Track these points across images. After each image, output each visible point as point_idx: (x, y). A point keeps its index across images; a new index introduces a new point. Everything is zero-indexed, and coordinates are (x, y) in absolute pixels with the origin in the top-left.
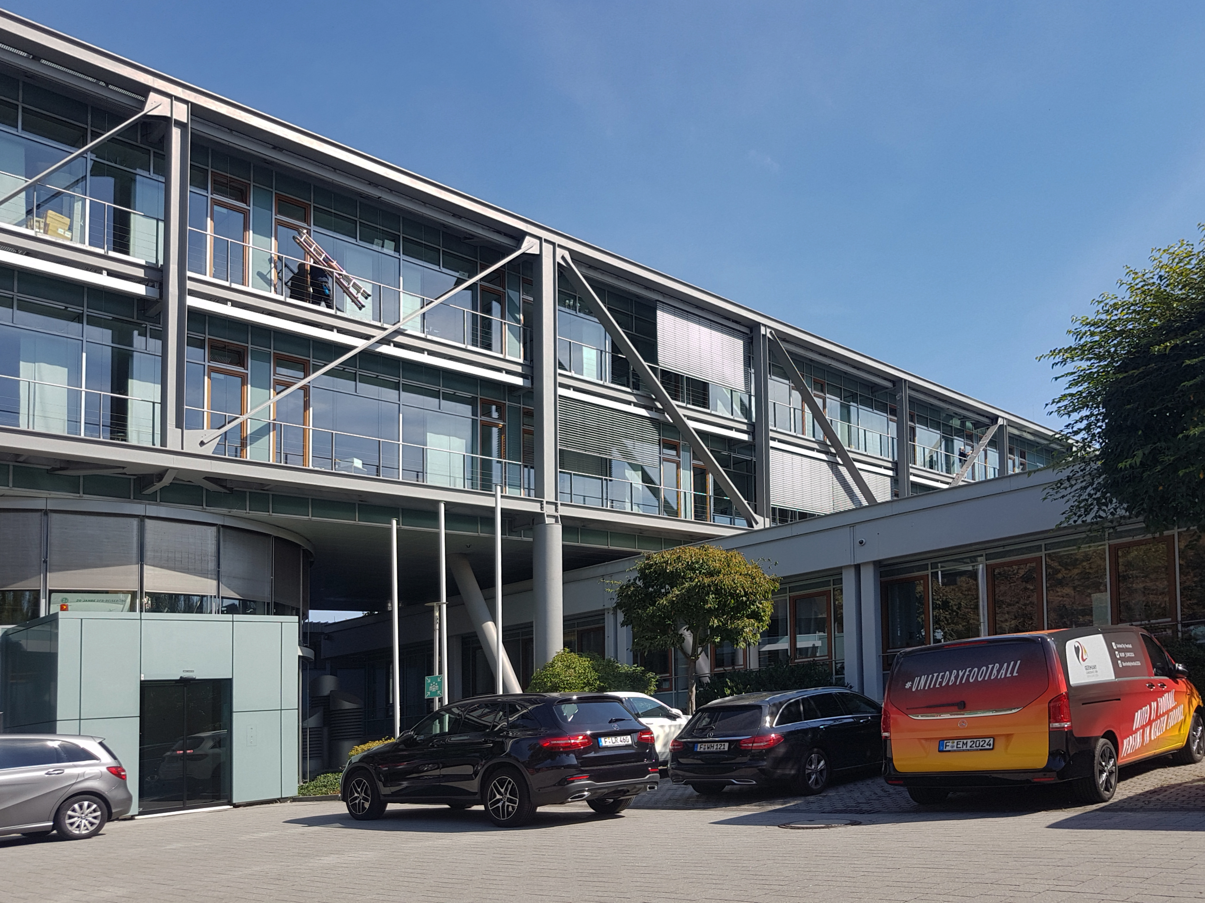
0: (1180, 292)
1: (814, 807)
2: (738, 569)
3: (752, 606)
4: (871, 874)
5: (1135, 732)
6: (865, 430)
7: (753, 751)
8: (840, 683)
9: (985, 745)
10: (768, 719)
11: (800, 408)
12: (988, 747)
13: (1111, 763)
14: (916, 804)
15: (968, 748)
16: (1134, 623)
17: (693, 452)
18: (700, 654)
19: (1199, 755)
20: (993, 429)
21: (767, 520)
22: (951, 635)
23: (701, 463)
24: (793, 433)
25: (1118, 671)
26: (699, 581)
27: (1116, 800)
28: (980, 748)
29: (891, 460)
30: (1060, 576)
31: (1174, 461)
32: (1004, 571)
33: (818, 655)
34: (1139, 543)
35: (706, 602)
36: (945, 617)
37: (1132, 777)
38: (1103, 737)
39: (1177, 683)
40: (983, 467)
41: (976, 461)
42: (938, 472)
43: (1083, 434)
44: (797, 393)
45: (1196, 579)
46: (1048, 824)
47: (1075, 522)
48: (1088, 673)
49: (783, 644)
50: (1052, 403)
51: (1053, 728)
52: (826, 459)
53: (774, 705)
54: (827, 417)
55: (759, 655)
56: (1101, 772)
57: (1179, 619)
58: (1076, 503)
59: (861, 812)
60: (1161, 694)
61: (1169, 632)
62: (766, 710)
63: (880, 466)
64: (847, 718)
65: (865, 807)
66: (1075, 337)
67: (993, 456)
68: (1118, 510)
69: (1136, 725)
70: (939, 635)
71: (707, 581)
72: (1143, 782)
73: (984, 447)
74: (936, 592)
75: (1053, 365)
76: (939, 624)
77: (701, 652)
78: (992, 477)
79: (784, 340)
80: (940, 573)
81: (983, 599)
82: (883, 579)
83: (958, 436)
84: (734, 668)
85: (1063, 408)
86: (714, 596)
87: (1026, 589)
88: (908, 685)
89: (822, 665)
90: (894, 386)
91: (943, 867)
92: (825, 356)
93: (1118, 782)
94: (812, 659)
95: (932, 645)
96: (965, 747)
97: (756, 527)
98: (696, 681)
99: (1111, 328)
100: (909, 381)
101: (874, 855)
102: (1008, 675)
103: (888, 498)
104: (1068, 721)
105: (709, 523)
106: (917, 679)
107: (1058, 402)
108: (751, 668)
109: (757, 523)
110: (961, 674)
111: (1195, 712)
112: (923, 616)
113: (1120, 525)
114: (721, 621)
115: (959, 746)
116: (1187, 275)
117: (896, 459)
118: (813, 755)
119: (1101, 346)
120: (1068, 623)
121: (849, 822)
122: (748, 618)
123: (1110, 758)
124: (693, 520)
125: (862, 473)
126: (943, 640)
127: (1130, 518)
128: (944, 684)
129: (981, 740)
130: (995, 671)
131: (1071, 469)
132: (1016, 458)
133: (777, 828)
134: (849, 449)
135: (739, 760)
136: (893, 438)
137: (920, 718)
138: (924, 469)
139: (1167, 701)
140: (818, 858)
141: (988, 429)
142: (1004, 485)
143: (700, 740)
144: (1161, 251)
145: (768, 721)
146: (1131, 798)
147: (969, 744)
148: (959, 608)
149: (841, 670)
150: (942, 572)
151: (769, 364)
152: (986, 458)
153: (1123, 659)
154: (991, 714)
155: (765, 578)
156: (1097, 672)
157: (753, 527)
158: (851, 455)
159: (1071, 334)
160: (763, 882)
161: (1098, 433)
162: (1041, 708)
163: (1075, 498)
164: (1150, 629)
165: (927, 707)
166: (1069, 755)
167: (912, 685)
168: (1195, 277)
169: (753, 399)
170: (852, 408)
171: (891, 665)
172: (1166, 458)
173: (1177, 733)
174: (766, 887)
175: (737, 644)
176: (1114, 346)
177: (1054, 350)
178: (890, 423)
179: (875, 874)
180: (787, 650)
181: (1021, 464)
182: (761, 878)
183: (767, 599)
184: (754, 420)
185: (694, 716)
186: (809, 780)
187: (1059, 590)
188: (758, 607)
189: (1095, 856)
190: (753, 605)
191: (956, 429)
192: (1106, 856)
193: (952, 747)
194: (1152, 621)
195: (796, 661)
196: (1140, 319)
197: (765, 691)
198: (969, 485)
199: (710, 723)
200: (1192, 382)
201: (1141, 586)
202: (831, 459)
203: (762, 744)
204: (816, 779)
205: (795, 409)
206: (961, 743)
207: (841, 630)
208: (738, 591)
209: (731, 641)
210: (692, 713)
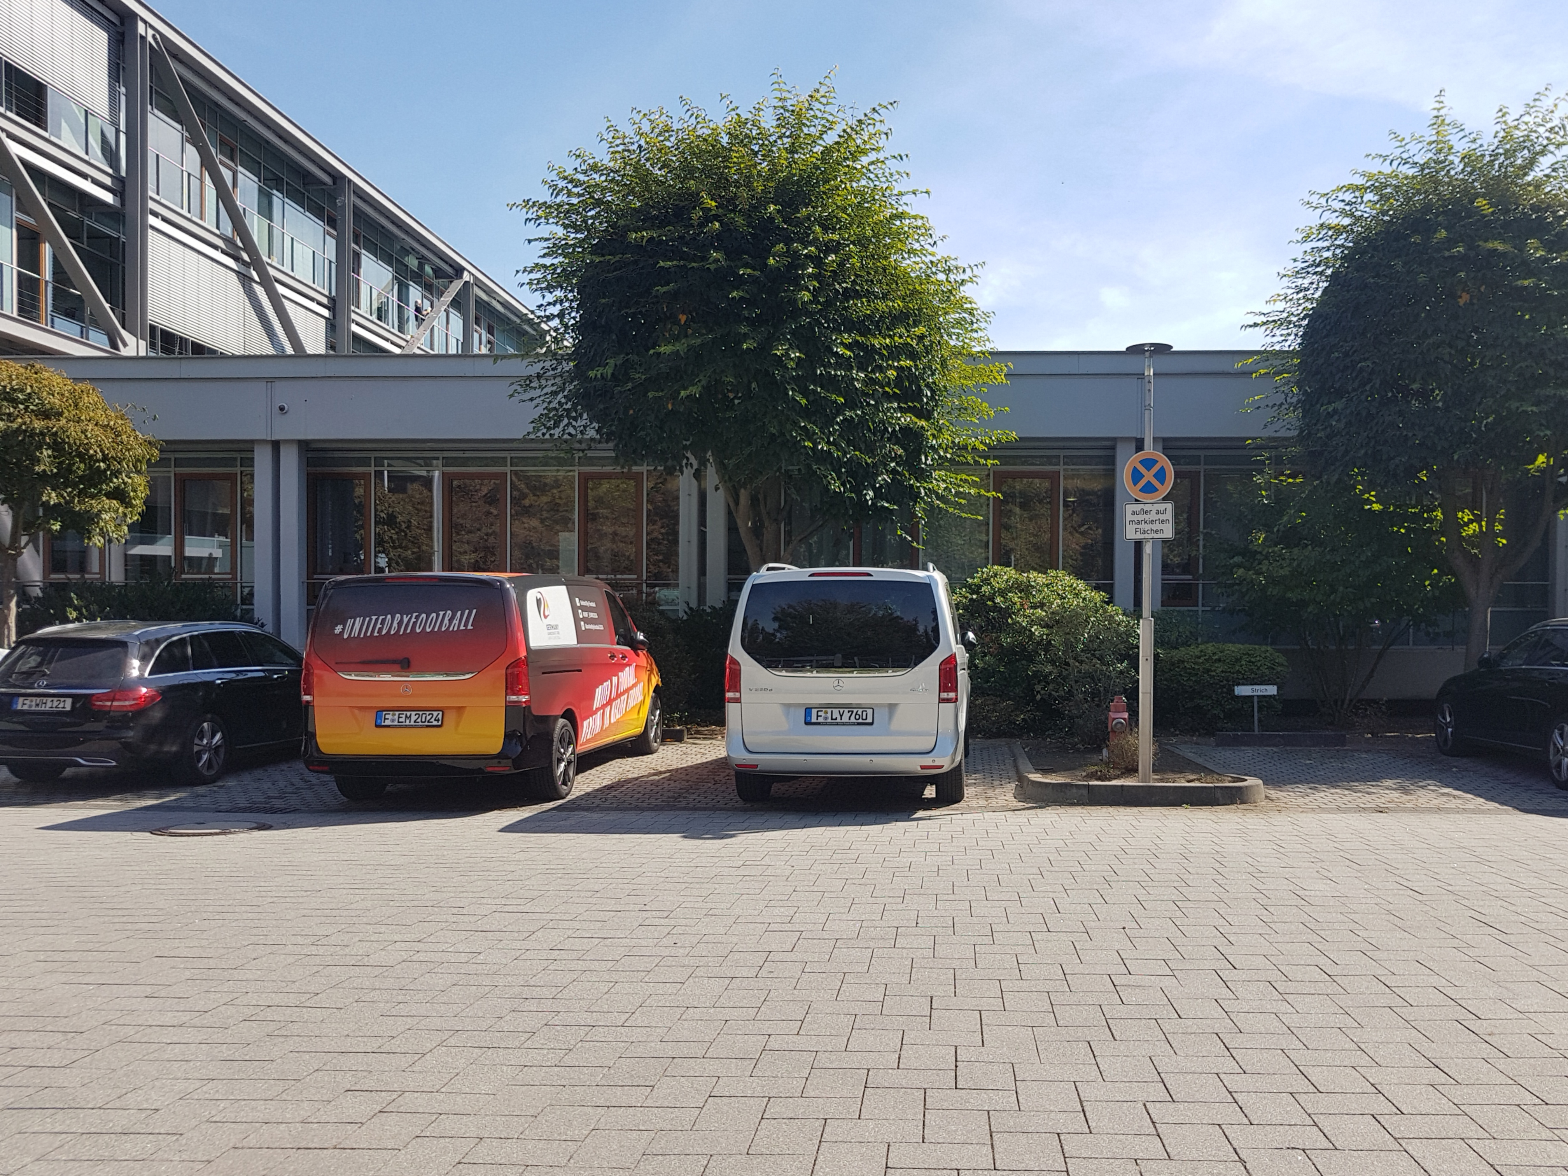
0: (659, 173)
1: (205, 802)
2: (92, 414)
3: (115, 480)
4: (282, 900)
5: (595, 713)
6: (292, 239)
7: (112, 714)
8: (247, 617)
9: (432, 720)
10: (136, 663)
11: (198, 176)
12: (435, 723)
13: (570, 750)
14: (346, 799)
15: (412, 723)
16: (601, 576)
17: (18, 198)
18: (24, 548)
19: (655, 744)
20: (457, 286)
21: (142, 343)
22: (397, 563)
23: (31, 221)
24: (184, 212)
25: (581, 635)
26: (25, 423)
27: (573, 797)
28: (426, 723)
29: (327, 293)
30: (527, 502)
31: (645, 380)
32: (465, 484)
33: (216, 570)
34: (608, 476)
35: (38, 461)
36: (391, 537)
37: (591, 768)
38: (562, 717)
39: (638, 655)
40: (444, 335)
41: (435, 323)
42: (387, 327)
43: (555, 323)
44: (194, 149)
45: (663, 531)
46: (501, 827)
47: (544, 434)
48: (549, 634)
49: (163, 548)
50: (524, 272)
51: (510, 702)
52: (236, 268)
53: (147, 643)
54: (238, 203)
55: (126, 561)
56: (560, 760)
57: (645, 578)
58: (546, 411)
59: (273, 811)
60: (621, 667)
61: (635, 591)
62: (134, 649)
63: (312, 299)
64: (255, 671)
65: (278, 804)
66: (551, 191)
67: (456, 321)
68: (588, 429)
69: (597, 704)
70: (383, 561)
71: (38, 425)
72: (602, 775)
73: (445, 307)
74: (380, 499)
75: (526, 220)
76: (383, 546)
77: (27, 544)
78: (455, 352)
79: (174, 56)
80: (386, 472)
81: (438, 518)
82: (312, 470)
83: (414, 282)
84: (83, 576)
85: (535, 282)
86: (50, 452)
87: (489, 513)
88: (338, 629)
89: (222, 587)
90: (334, 183)
91: (376, 886)
92: (237, 104)
93: (577, 774)
94: (207, 576)
95: (373, 575)
96: (408, 723)
97: (124, 352)
98: (17, 593)
99: (589, 193)
100: (354, 183)
101: (287, 872)
102: (462, 628)
103: (321, 350)
104: (525, 694)
105: (44, 326)
106: (350, 622)
107: (531, 272)
108: (113, 579)
109: (125, 345)
110: (406, 619)
111: (654, 691)
112: (362, 531)
113: (590, 449)
114: (62, 496)
115: (401, 720)
116: (666, 154)
117: (334, 294)
118: (205, 724)
119: (578, 213)
120: (534, 566)
121: (255, 825)
122: (108, 498)
123: (569, 743)
124: (15, 315)
125: (287, 303)
126: (387, 569)
127: (600, 442)
128: (384, 632)
129: (428, 713)
130: (446, 621)
131: (541, 364)
132: (484, 333)
133: (148, 834)
134: (269, 261)
135: (88, 727)
136: (330, 262)
137: (353, 677)
138: (371, 318)
139: (627, 676)
140: (209, 880)
141: (451, 282)
142: (466, 367)
143: (23, 691)
144: (642, 114)
145: (135, 668)
146: (588, 794)
147: (414, 718)
148: (408, 527)
149: (248, 599)
150: (388, 472)
151: (151, 87)
152: (448, 323)
153: (585, 620)
154: (441, 678)
155: (136, 437)
156: (558, 633)
157: (117, 349)
158: (272, 272)
159: (547, 186)
160: (124, 919)
161: (572, 325)
162: (497, 674)
163: (546, 405)
164: (614, 585)
165: (364, 663)
166: (526, 738)
167: (343, 629)
168: (674, 159)
169: (123, 138)
170: (275, 198)
171: (316, 597)
172: (637, 376)
173: (636, 716)
174: (130, 926)
175: (90, 539)
176: (592, 217)
177: (528, 201)
178: (327, 237)
179: (288, 900)
180: (170, 557)
181: (489, 342)
182: (120, 913)
183: (138, 472)
184: (123, 174)
185: (13, 649)
186: (199, 761)
187: (525, 520)
188: (125, 483)
189: (547, 867)
190: (117, 478)
191: (412, 271)
192: (560, 867)
193: (393, 721)
194: (619, 576)
195: (183, 576)
196: (619, 192)
197: (133, 619)
198: (427, 356)
199: (40, 664)
200: (665, 289)
201: (610, 530)
202: (243, 270)
203: (127, 703)
204: (209, 760)
205: (189, 175)
206: (404, 716)
207: (250, 538)
208: (91, 452)
209: (78, 532)
210: (9, 645)
